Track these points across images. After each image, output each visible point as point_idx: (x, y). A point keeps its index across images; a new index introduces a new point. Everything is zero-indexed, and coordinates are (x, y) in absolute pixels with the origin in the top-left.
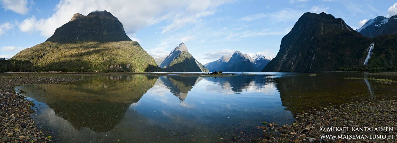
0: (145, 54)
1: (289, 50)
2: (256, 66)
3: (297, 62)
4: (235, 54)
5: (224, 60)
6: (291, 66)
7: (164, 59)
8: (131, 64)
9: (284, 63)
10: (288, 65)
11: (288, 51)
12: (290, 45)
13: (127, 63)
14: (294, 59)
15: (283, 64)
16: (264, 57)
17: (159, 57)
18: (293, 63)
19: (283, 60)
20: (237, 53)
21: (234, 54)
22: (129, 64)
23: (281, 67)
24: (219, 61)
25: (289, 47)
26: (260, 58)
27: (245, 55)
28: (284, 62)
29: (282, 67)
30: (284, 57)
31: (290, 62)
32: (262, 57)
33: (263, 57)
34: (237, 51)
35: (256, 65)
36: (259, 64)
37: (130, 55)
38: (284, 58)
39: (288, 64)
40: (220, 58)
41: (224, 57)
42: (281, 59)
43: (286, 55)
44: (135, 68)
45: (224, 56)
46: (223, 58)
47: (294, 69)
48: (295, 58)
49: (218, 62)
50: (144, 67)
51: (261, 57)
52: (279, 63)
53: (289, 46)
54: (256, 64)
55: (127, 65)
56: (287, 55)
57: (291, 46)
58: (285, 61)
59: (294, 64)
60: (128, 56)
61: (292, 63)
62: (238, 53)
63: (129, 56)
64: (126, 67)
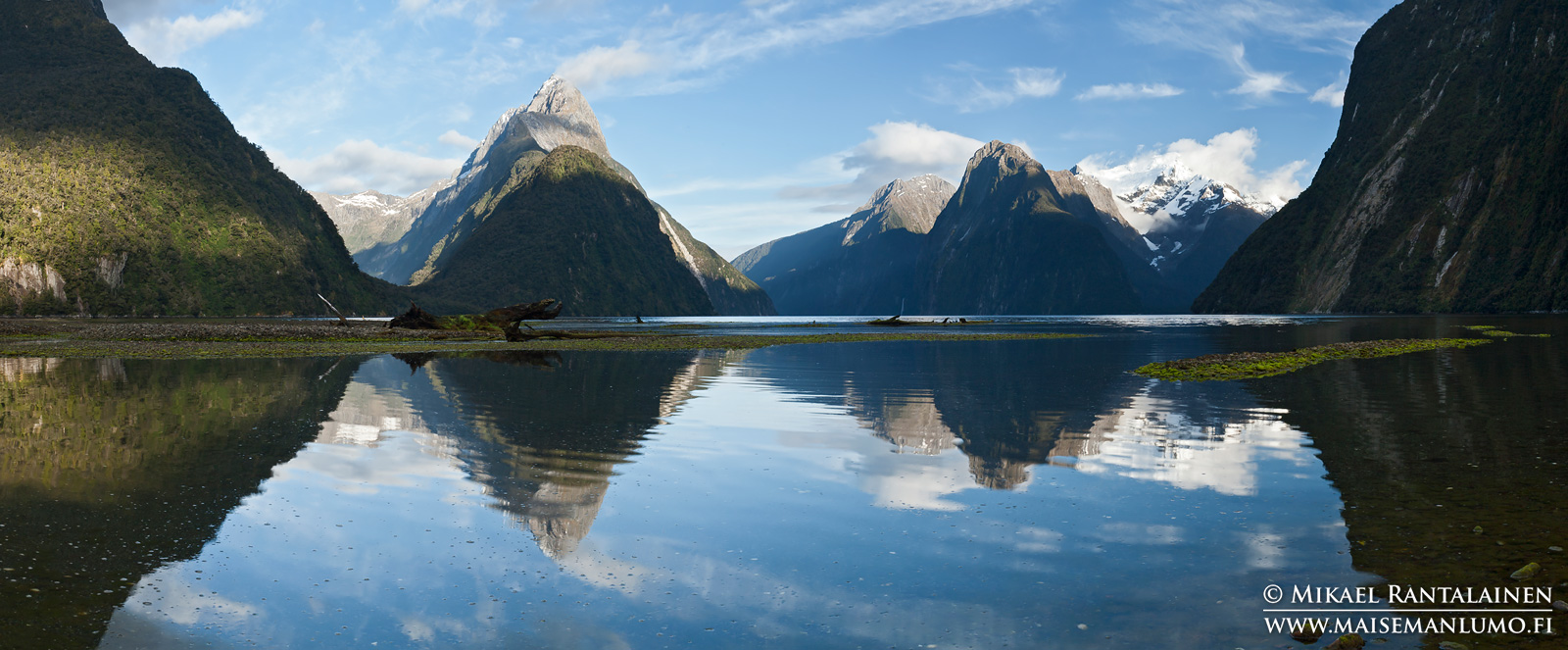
0: (255, 176)
1: (1411, 131)
2: (1154, 263)
3: (1476, 228)
4: (983, 171)
5: (896, 218)
6: (1427, 261)
7: (415, 212)
8: (135, 249)
9: (1374, 241)
10: (1402, 256)
11: (1403, 141)
12: (1425, 95)
13: (106, 245)
14: (1453, 204)
15: (1365, 244)
16: (1219, 191)
17: (373, 199)
18: (1441, 242)
19: (1363, 217)
20: (1002, 162)
21: (975, 165)
22: (119, 251)
23: (1345, 268)
24: (859, 225)
25: (1418, 112)
26: (1183, 201)
27: (1063, 174)
28: (1373, 233)
29: (1353, 275)
30: (1373, 189)
31: (1419, 227)
32: (1203, 192)
33: (1209, 195)
34: (1001, 148)
35: (1155, 254)
36: (1179, 245)
37: (127, 182)
38: (1373, 197)
39: (1407, 245)
40: (864, 202)
41: (896, 198)
42: (1351, 209)
43: (1393, 172)
44: (165, 282)
45: (896, 190)
46: (892, 199)
47: (1456, 290)
48: (1464, 197)
49: (845, 232)
50: (242, 278)
51: (1195, 189)
52: (1334, 239)
53: (1418, 102)
54: (1152, 246)
55: (104, 264)
56: (1401, 176)
57: (1428, 104)
58: (1380, 221)
59: (1449, 250)
60: (109, 189)
61: (1435, 240)
62: (1010, 163)
63: (123, 189)
64: (94, 274)
